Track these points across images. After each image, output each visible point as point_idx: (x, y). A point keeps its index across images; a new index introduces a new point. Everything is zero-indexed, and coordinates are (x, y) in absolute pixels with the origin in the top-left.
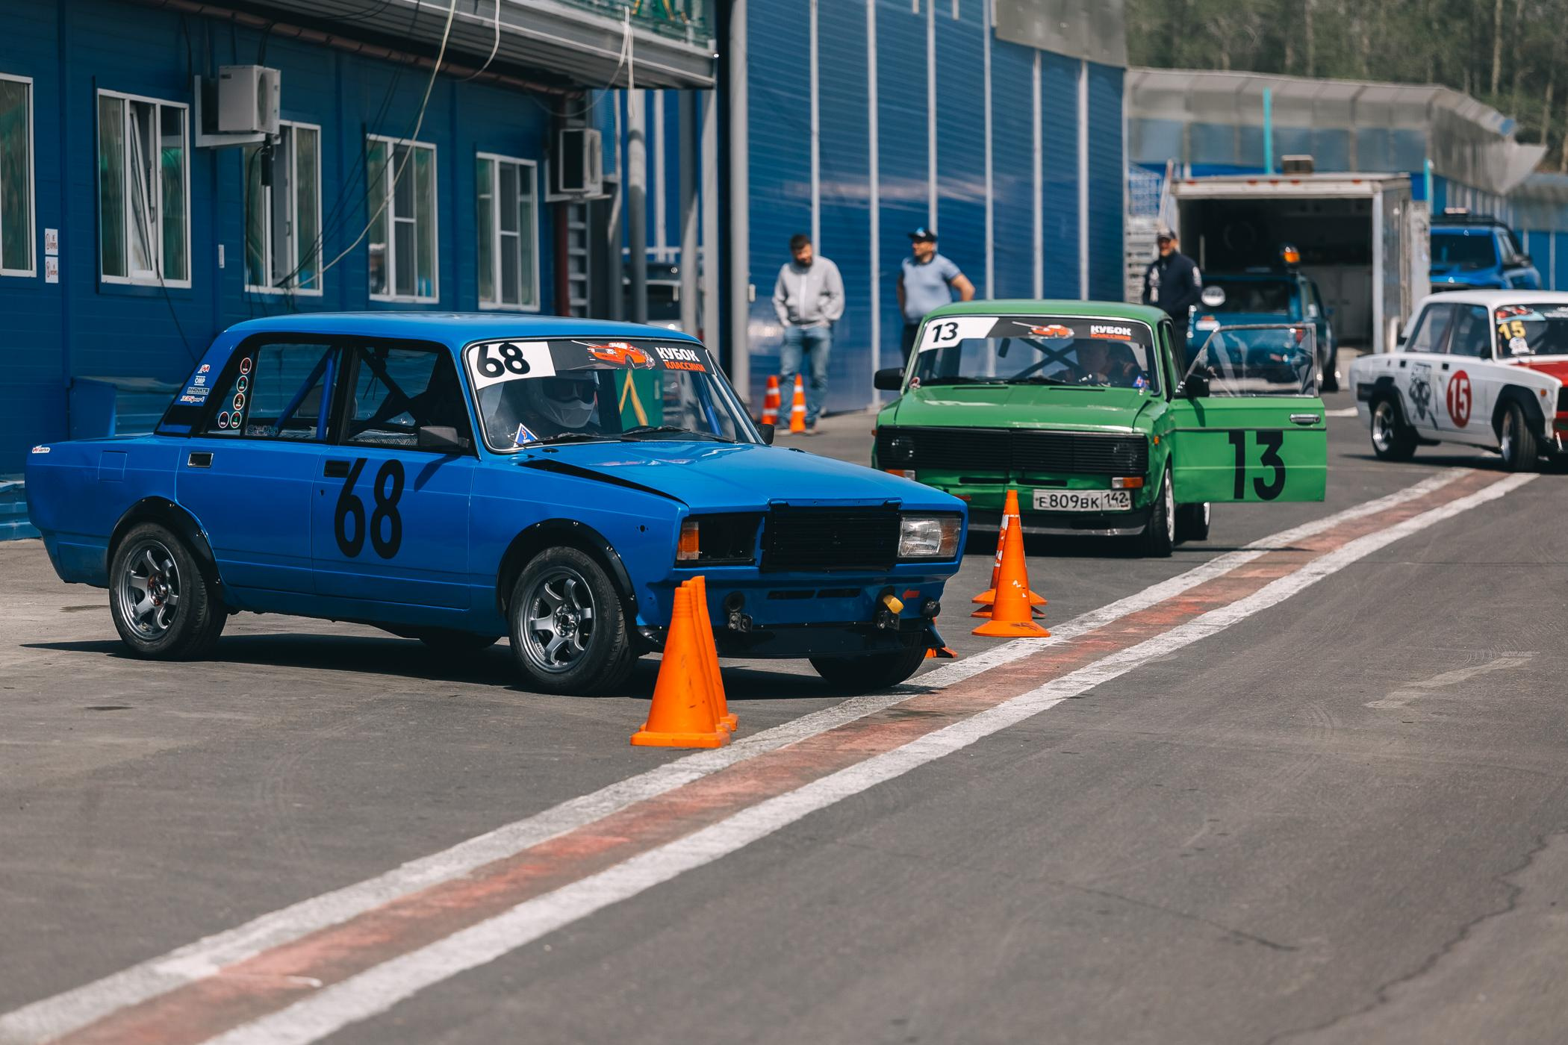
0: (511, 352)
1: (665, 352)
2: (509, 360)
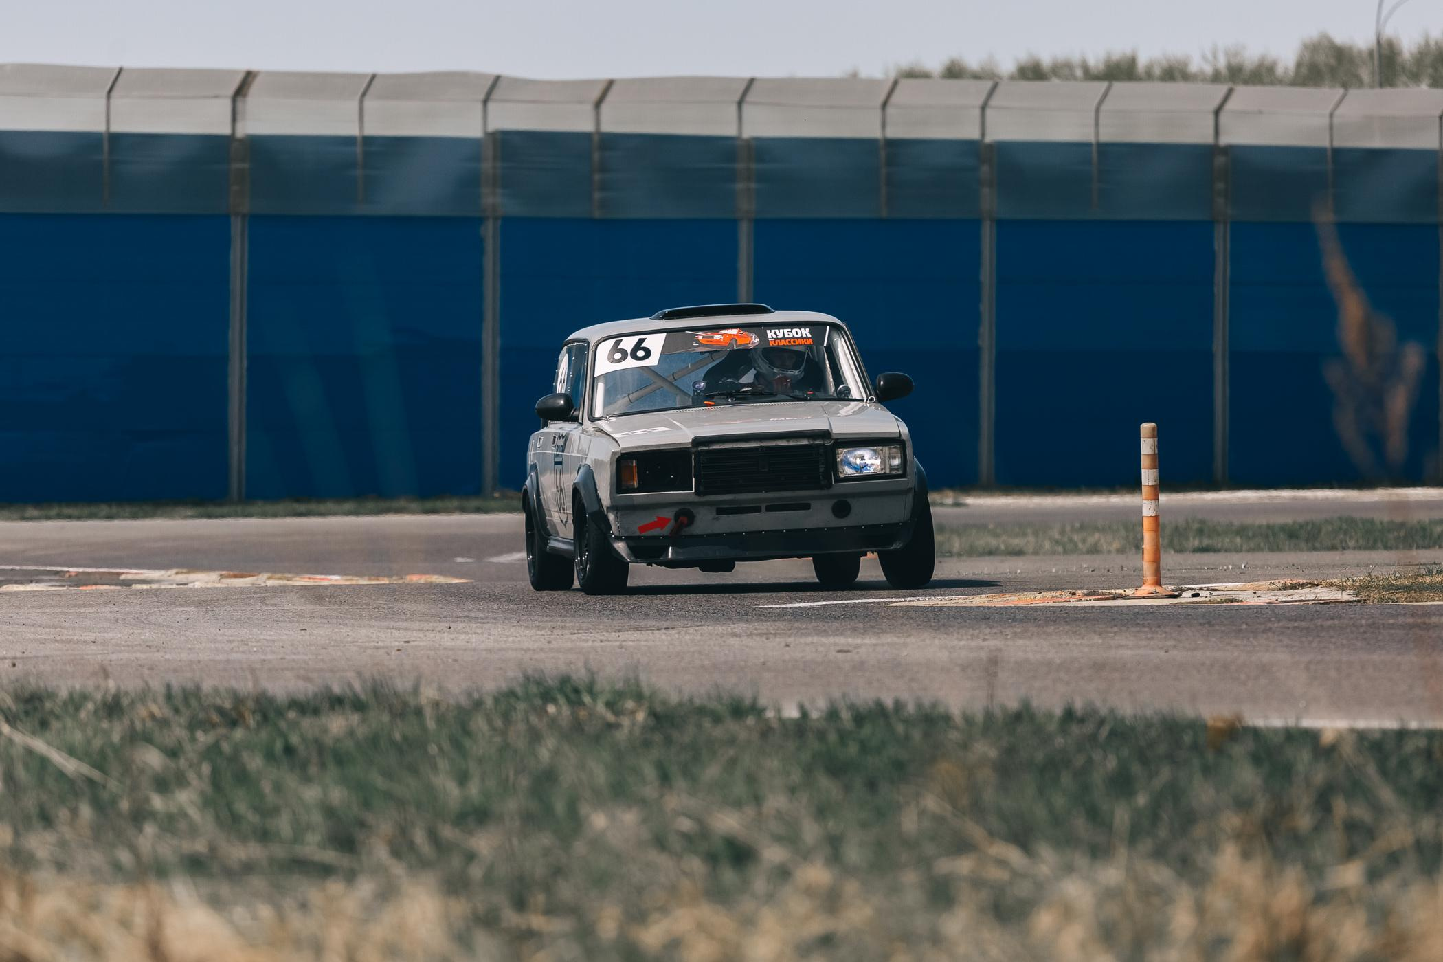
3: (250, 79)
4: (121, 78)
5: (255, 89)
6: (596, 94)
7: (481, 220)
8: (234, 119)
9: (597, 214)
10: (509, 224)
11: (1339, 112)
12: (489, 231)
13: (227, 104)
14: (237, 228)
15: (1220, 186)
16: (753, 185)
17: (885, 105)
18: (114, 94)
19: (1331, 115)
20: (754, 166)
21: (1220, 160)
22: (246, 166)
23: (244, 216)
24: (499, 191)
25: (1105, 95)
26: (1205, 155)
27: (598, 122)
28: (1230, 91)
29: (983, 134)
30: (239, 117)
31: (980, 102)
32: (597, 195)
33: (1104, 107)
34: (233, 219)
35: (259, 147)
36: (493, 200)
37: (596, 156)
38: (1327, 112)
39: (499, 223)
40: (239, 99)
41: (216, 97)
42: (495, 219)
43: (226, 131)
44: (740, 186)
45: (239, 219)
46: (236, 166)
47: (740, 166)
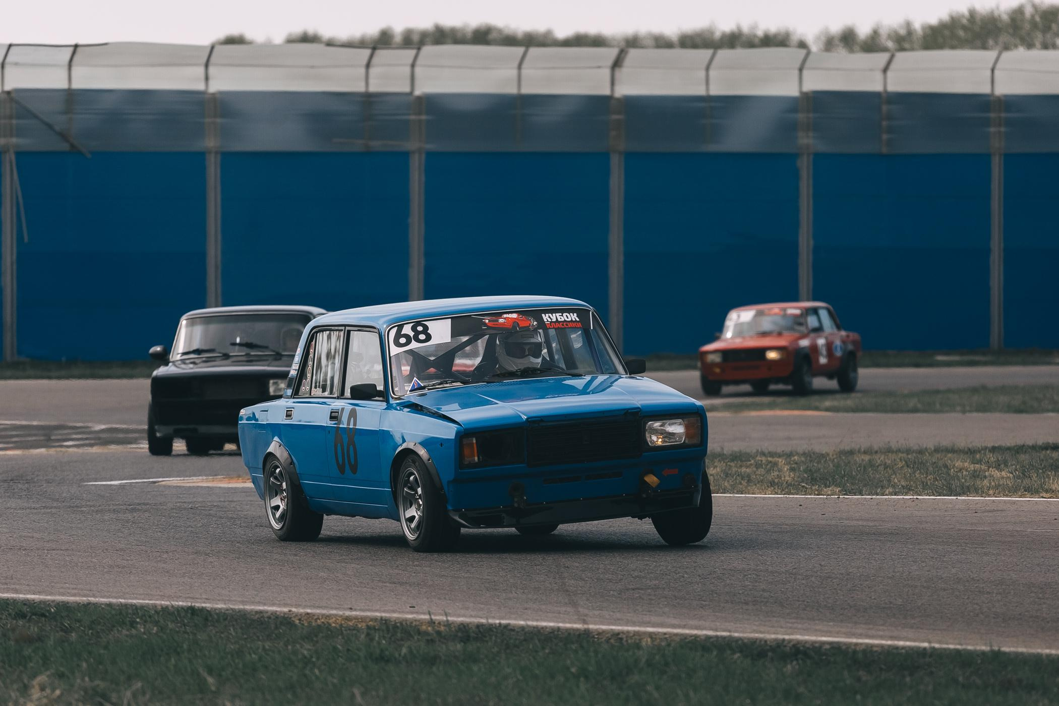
0: (420, 328)
1: (549, 317)
2: (417, 333)
5: (629, 61)
7: (796, 156)
8: (612, 84)
9: (885, 150)
10: (819, 158)
12: (805, 166)
13: (607, 72)
14: (615, 162)
16: (1003, 129)
18: (524, 65)
20: (1003, 115)
22: (622, 117)
23: (620, 153)
24: (811, 134)
27: (885, 84)
30: (617, 82)
32: (885, 137)
34: (612, 155)
35: (633, 105)
37: (885, 108)
39: (811, 157)
40: (617, 71)
41: (599, 67)
42: (809, 155)
43: (607, 92)
44: (992, 130)
45: (617, 155)
46: (615, 117)
47: (992, 115)
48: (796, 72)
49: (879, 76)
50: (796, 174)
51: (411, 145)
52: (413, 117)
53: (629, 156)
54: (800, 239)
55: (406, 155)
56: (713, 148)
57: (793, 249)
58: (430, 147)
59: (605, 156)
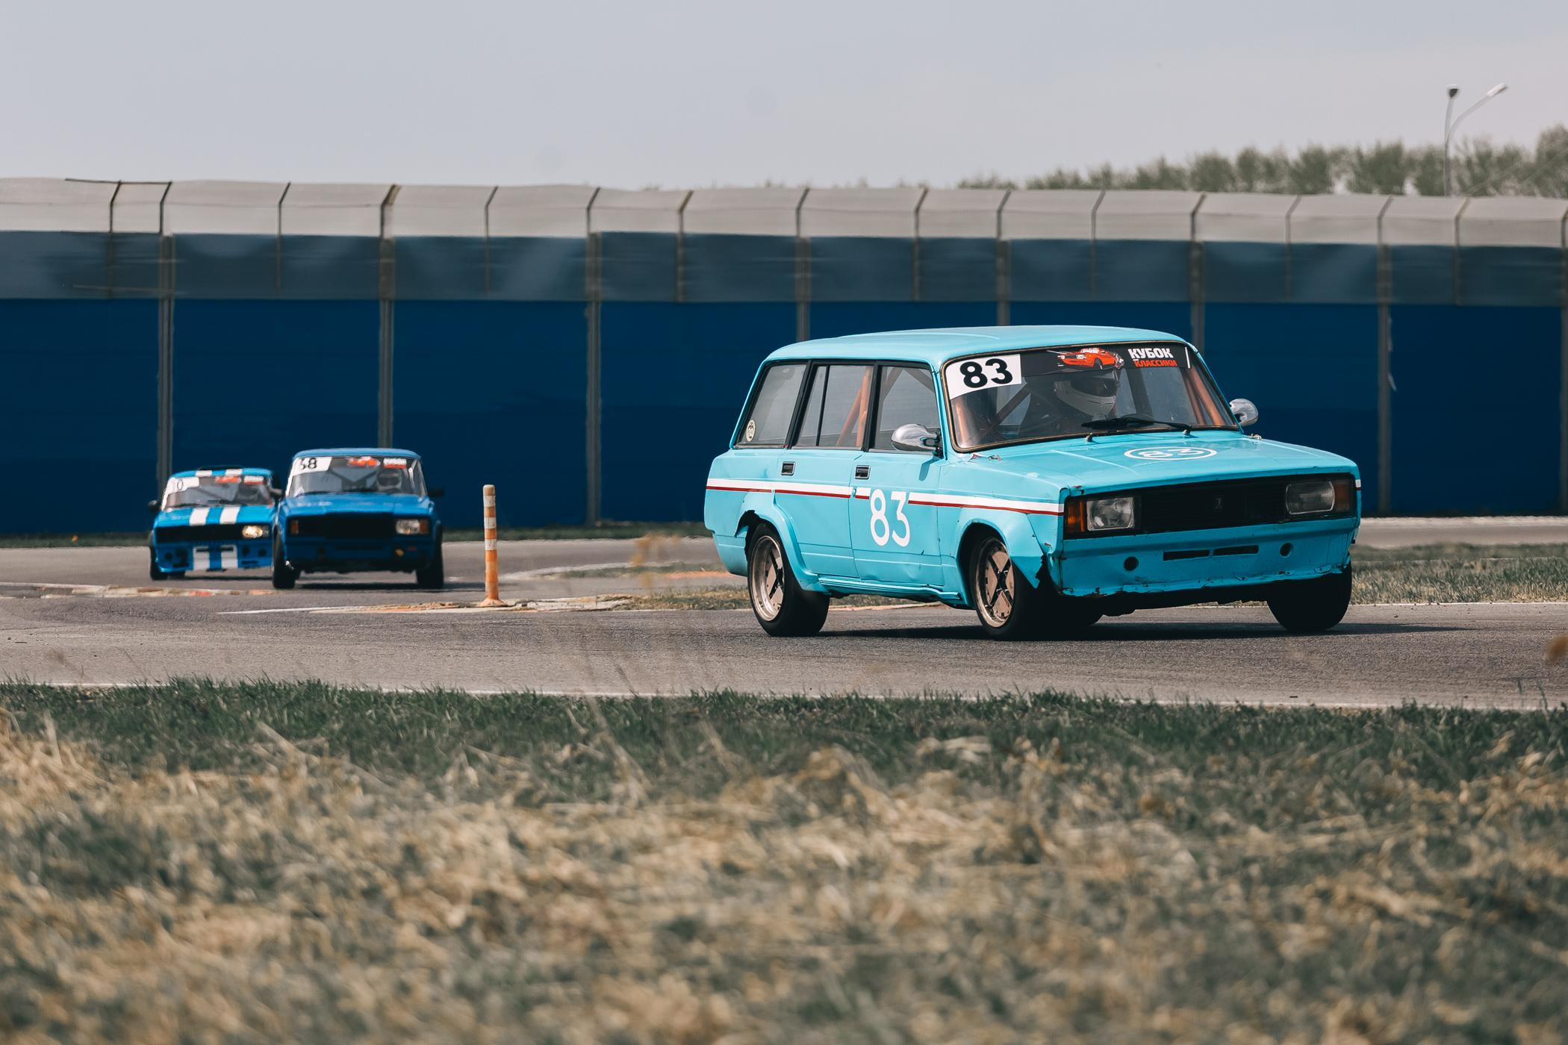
3: (394, 191)
4: (289, 190)
5: (399, 199)
6: (679, 202)
7: (584, 304)
8: (382, 224)
9: (681, 299)
10: (609, 308)
11: (1295, 214)
12: (592, 314)
13: (377, 212)
14: (385, 312)
15: (1195, 273)
16: (809, 275)
17: (917, 210)
18: (285, 202)
19: (1288, 217)
20: (809, 259)
21: (1195, 253)
22: (392, 261)
23: (390, 302)
24: (600, 280)
25: (1099, 202)
26: (1185, 249)
27: (682, 225)
28: (1203, 198)
29: (999, 232)
30: (386, 222)
31: (997, 206)
32: (680, 284)
33: (1099, 211)
34: (381, 304)
35: (403, 246)
36: (596, 289)
37: (680, 251)
38: (1284, 214)
39: (600, 307)
40: (387, 208)
41: (368, 206)
42: (597, 303)
43: (376, 233)
44: (798, 276)
45: (387, 304)
46: (383, 261)
47: (798, 259)
48: (584, 212)
49: (675, 217)
50: (583, 324)
51: (160, 292)
52: (161, 261)
53: (400, 305)
54: (588, 396)
55: (154, 303)
56: (492, 296)
57: (579, 410)
58: (181, 294)
59: (373, 305)
